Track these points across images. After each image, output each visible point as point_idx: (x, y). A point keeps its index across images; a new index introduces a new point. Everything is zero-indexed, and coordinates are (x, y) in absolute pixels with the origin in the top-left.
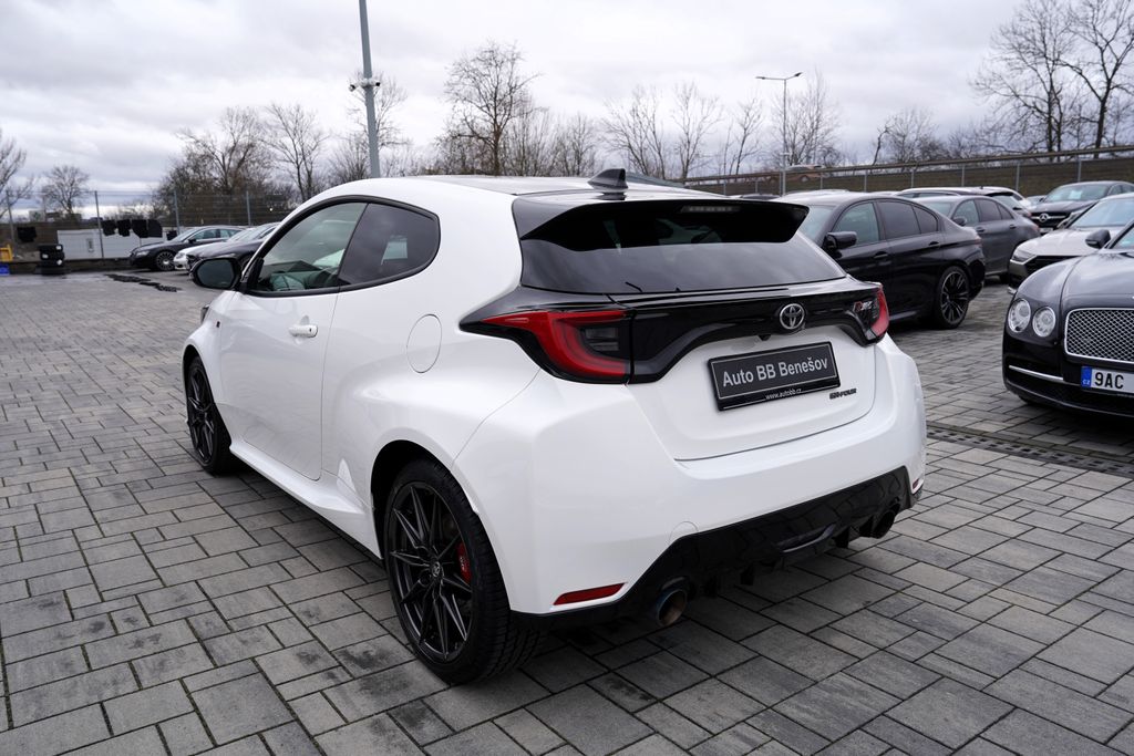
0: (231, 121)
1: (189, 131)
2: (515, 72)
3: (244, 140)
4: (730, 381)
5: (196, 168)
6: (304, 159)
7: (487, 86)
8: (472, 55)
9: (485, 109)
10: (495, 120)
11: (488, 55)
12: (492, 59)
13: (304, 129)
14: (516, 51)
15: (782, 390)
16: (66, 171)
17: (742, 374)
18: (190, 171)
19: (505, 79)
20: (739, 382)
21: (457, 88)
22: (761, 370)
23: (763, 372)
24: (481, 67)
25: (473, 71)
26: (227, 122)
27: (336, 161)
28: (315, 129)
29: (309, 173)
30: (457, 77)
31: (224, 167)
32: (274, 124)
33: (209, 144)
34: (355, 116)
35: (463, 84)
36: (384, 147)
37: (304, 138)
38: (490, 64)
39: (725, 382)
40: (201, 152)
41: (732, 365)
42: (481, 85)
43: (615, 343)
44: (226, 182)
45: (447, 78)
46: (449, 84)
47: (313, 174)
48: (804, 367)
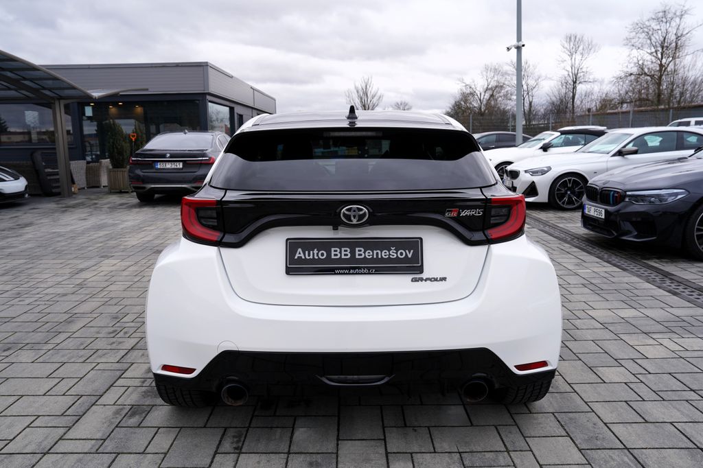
0: (487, 72)
1: (463, 79)
2: (682, 24)
3: (493, 84)
4: (302, 255)
5: (466, 102)
6: (528, 93)
7: (657, 37)
8: (647, 16)
9: (655, 54)
10: (661, 62)
11: (661, 14)
12: (664, 16)
13: (529, 75)
14: (685, 8)
15: (354, 268)
16: (401, 104)
17: (316, 251)
18: (463, 103)
19: (673, 31)
20: (311, 257)
21: (633, 41)
22: (335, 251)
23: (337, 253)
24: (654, 25)
25: (647, 27)
26: (485, 73)
27: (551, 94)
28: (536, 74)
29: (530, 103)
30: (634, 33)
31: (480, 100)
32: (511, 73)
33: (473, 87)
34: (562, 65)
35: (639, 38)
36: (580, 85)
37: (529, 80)
38: (662, 21)
39: (297, 255)
40: (468, 91)
41: (308, 244)
42: (652, 38)
43: (216, 220)
44: (480, 108)
45: (627, 34)
46: (627, 39)
47: (533, 104)
48: (384, 254)
